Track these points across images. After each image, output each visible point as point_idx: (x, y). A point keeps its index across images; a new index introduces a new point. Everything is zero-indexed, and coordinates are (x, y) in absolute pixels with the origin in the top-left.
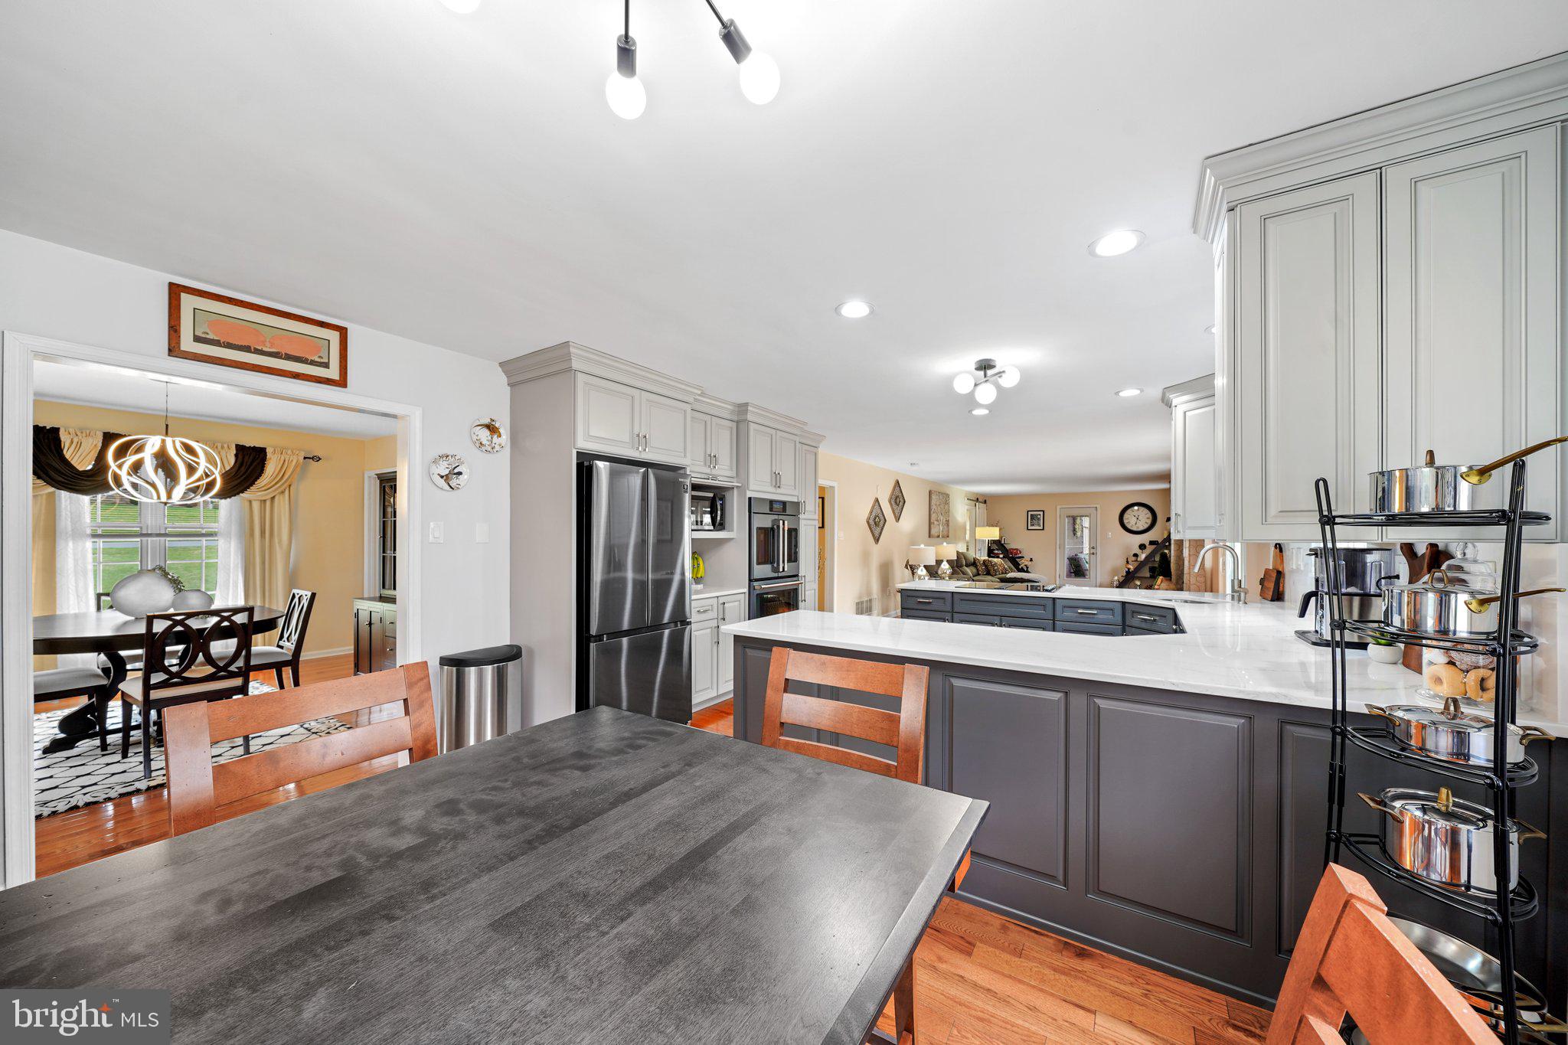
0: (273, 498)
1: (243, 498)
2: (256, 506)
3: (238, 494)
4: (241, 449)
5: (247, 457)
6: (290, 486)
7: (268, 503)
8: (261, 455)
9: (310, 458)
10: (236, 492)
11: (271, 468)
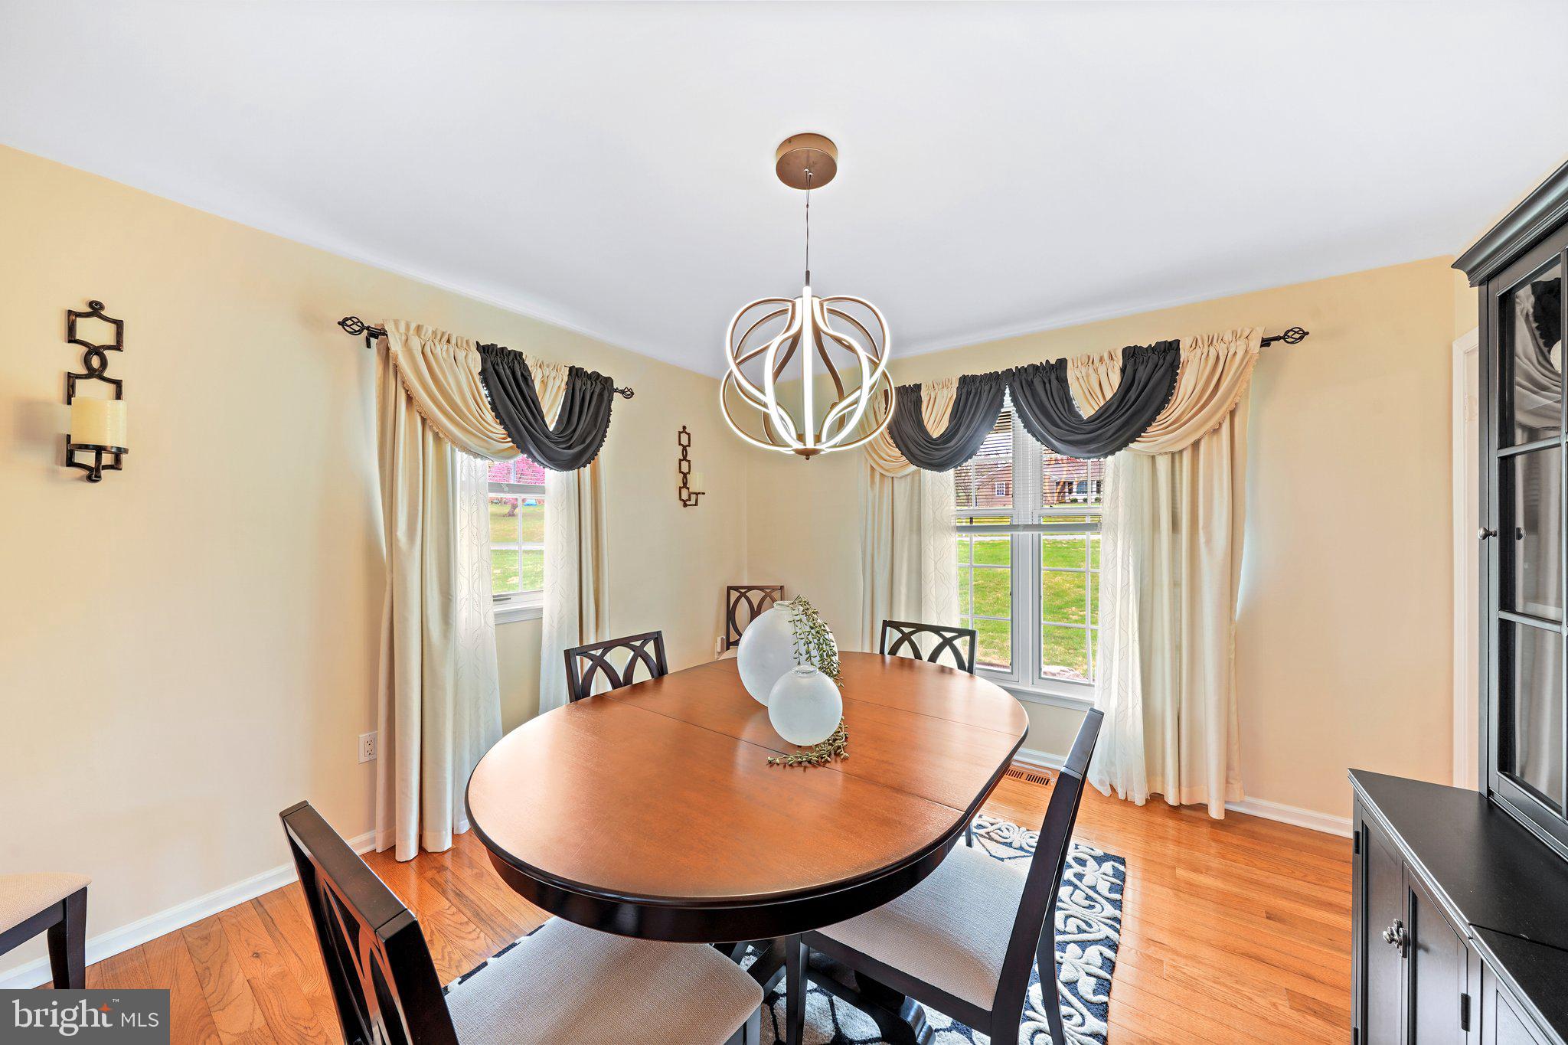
0: (1196, 445)
1: (1137, 453)
2: (1163, 463)
3: (1125, 444)
4: (1132, 354)
5: (1141, 368)
6: (1232, 413)
7: (1187, 457)
8: (1169, 358)
9: (1277, 339)
10: (1118, 443)
11: (1188, 381)
